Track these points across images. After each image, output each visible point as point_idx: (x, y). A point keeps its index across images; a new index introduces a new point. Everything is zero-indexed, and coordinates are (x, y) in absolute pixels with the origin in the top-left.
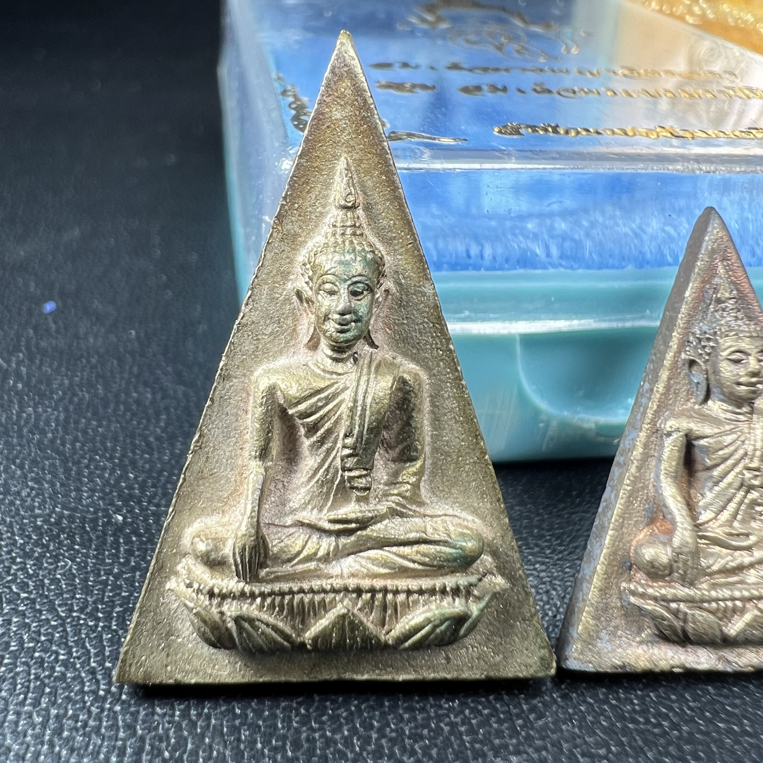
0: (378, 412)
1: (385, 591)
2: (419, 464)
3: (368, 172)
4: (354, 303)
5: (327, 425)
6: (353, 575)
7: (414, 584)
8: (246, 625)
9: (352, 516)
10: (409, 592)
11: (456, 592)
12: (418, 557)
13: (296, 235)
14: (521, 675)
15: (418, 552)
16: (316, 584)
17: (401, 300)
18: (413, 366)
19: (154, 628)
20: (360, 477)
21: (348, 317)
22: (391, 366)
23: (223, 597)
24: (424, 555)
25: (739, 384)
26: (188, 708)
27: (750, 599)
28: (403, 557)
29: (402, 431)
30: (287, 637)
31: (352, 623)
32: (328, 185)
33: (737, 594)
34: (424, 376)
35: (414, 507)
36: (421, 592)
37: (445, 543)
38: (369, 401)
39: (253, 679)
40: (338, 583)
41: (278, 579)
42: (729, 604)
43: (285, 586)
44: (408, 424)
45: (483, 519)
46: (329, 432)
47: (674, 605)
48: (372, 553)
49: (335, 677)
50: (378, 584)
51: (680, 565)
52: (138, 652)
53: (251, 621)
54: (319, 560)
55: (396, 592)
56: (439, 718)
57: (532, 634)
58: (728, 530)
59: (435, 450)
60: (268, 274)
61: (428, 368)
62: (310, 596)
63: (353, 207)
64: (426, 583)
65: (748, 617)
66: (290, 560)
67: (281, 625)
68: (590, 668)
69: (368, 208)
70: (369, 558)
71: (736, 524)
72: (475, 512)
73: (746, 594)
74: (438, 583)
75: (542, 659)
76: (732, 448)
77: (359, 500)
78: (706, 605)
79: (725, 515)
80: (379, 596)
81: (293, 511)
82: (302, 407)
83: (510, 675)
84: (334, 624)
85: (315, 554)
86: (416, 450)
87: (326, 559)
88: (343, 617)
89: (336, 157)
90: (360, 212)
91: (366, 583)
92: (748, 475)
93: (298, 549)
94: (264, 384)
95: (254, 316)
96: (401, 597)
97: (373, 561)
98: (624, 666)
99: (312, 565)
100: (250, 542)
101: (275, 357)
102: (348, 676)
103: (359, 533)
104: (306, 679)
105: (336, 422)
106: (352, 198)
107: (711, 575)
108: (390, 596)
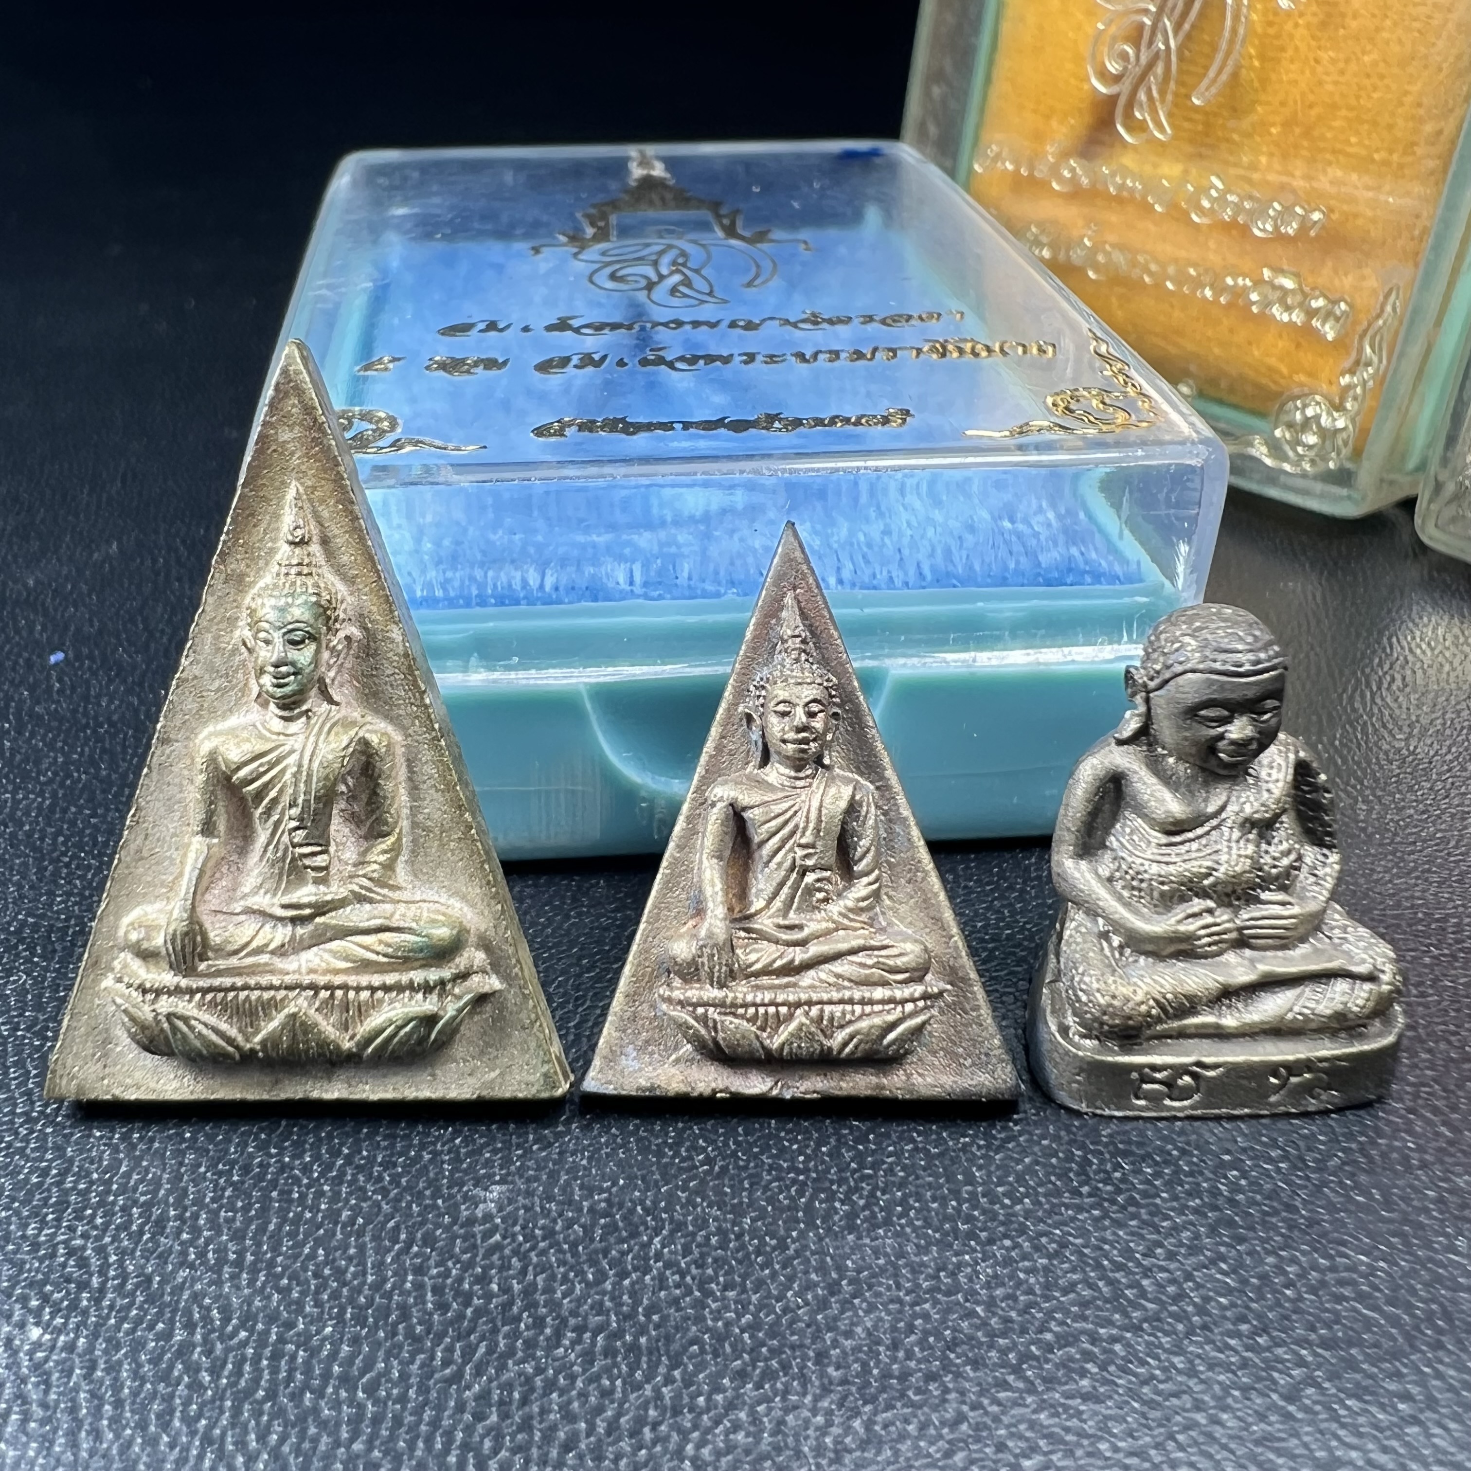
0: (326, 778)
1: (345, 987)
2: (391, 839)
3: (322, 501)
4: (293, 654)
5: (273, 794)
6: (311, 971)
7: (377, 980)
8: (180, 1024)
9: (305, 900)
10: (373, 989)
11: (427, 988)
12: (381, 948)
13: (241, 577)
14: (520, 1095)
15: (381, 942)
16: (264, 980)
17: (368, 646)
18: (382, 725)
19: (87, 1034)
20: (314, 854)
21: (284, 669)
23: (158, 992)
24: (388, 945)
25: (784, 741)
26: (131, 1131)
27: (798, 1005)
28: (367, 948)
29: (369, 803)
30: (230, 1041)
31: (303, 1023)
32: (277, 517)
33: (780, 999)
34: (397, 737)
35: (385, 891)
36: (386, 988)
37: (410, 931)
38: (315, 765)
39: (203, 1097)
40: (288, 979)
41: (219, 973)
42: (772, 1010)
43: (227, 981)
44: (375, 793)
45: (473, 906)
46: (275, 801)
47: (700, 1010)
48: (335, 945)
49: (300, 1096)
50: (338, 980)
51: (705, 960)
52: (69, 1062)
53: (185, 1019)
54: (273, 953)
55: (358, 989)
56: (422, 1146)
57: (533, 1045)
58: (782, 922)
59: (415, 825)
60: (211, 620)
61: (403, 728)
62: (257, 993)
63: (302, 543)
64: (390, 979)
65: (793, 1026)
66: (236, 952)
67: (224, 1026)
68: (610, 1090)
69: (325, 542)
70: (331, 951)
71: (792, 914)
72: (464, 898)
73: (791, 998)
74: (405, 978)
75: (546, 1075)
76: (781, 820)
77: (317, 882)
78: (741, 1011)
79: (778, 903)
80: (339, 993)
81: (245, 896)
82: (242, 773)
83: (508, 1095)
84: (284, 1026)
85: (267, 945)
86: (386, 823)
87: (281, 951)
88: (294, 1016)
89: (285, 484)
90: (315, 548)
92: (800, 852)
93: (245, 940)
94: (206, 748)
95: (196, 670)
96: (365, 995)
97: (334, 954)
98: (652, 1088)
99: (264, 958)
100: (182, 927)
101: (224, 717)
102: (315, 1094)
103: (318, 920)
104: (265, 1097)
105: (281, 791)
106: (299, 532)
107: (750, 976)
108: (352, 994)
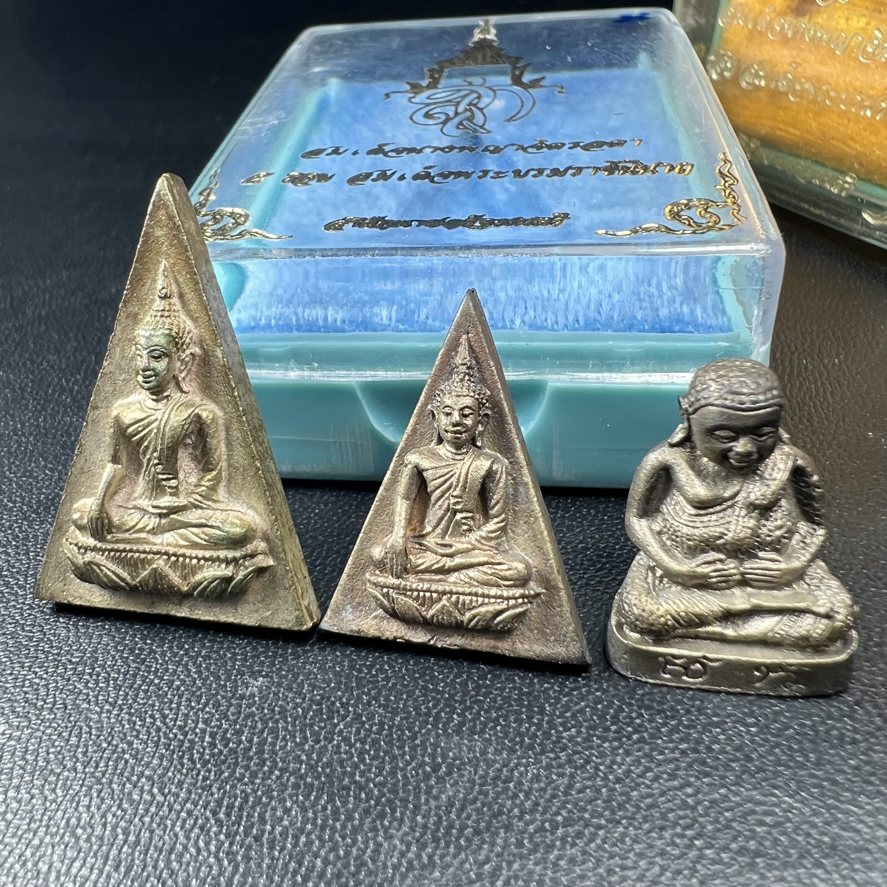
0: (173, 437)
1: (184, 556)
2: (214, 473)
3: (179, 272)
4: (154, 364)
5: (146, 443)
6: (168, 545)
7: (200, 553)
8: (95, 568)
10: (199, 560)
11: (228, 562)
12: (203, 536)
13: (136, 315)
14: (283, 627)
15: (203, 533)
17: (204, 359)
19: (56, 567)
20: (169, 479)
21: (148, 373)
22: (188, 405)
23: (86, 549)
24: (206, 535)
25: (447, 431)
26: (79, 621)
27: (444, 593)
28: (196, 535)
30: (123, 580)
31: (160, 574)
32: (154, 281)
33: (434, 587)
35: (210, 503)
36: (204, 558)
37: (218, 528)
39: (114, 607)
41: (118, 541)
42: (428, 594)
43: (121, 546)
44: (204, 446)
45: (260, 515)
46: (147, 447)
47: (385, 590)
48: (182, 531)
49: (164, 612)
50: (181, 551)
51: (388, 561)
52: (46, 580)
53: (98, 565)
54: (149, 532)
55: (191, 558)
56: (228, 649)
57: (290, 599)
58: (440, 541)
59: (230, 466)
60: (119, 340)
61: (223, 408)
62: (137, 554)
63: (165, 297)
64: (208, 554)
65: (438, 606)
66: (128, 530)
67: (120, 571)
68: (335, 630)
69: (181, 296)
70: (179, 534)
71: (447, 538)
72: (255, 510)
73: (440, 588)
74: (215, 554)
75: (297, 617)
76: (442, 479)
77: (171, 494)
78: (409, 593)
79: (439, 530)
80: (181, 559)
81: (135, 499)
83: (275, 626)
84: (150, 574)
85: (145, 527)
86: (211, 464)
87: (153, 531)
88: (155, 570)
90: (175, 300)
91: (171, 550)
92: (453, 500)
93: (131, 524)
95: (112, 368)
96: (195, 561)
97: (181, 536)
98: (359, 632)
99: (143, 535)
100: (94, 514)
102: (173, 613)
103: (172, 516)
104: (146, 611)
106: (164, 291)
107: (417, 572)
108: (188, 560)
